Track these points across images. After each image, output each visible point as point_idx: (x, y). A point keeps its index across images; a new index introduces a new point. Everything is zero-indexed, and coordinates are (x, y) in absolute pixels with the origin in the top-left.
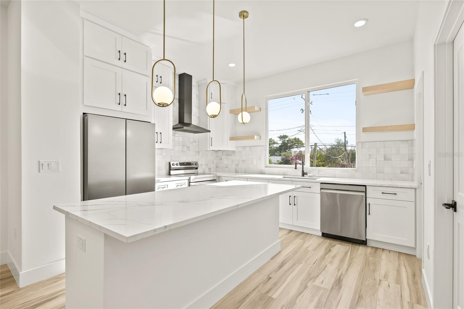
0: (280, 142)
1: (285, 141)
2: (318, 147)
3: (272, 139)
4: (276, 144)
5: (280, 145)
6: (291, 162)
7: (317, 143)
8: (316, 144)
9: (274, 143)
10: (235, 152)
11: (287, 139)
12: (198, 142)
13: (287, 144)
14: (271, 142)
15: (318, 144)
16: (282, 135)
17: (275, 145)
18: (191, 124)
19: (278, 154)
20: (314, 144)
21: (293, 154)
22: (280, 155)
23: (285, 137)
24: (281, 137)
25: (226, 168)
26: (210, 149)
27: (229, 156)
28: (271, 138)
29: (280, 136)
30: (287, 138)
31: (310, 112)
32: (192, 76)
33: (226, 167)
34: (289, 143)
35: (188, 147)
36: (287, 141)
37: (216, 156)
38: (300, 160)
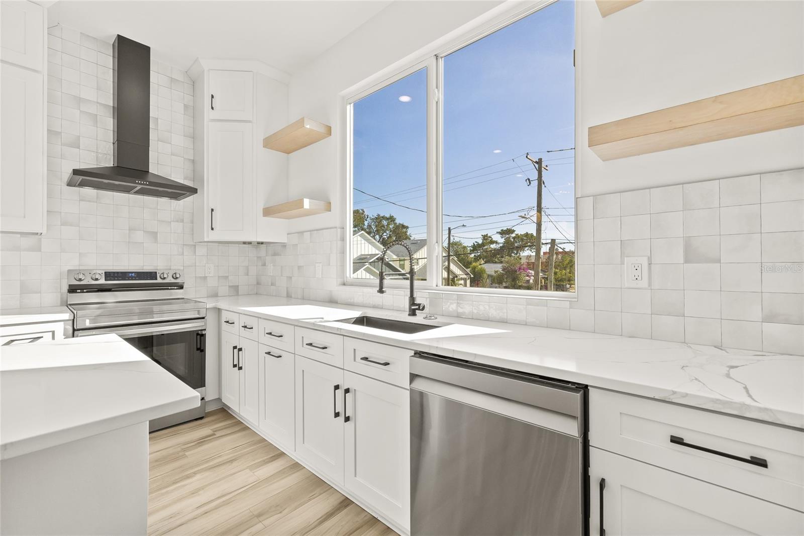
0: (501, 240)
1: (509, 238)
2: (558, 245)
3: (489, 235)
4: (495, 244)
5: (501, 245)
6: (518, 273)
7: (555, 240)
8: (553, 241)
9: (492, 242)
10: (285, 246)
11: (513, 235)
12: (192, 222)
13: (513, 243)
14: (486, 239)
15: (557, 241)
16: (505, 229)
17: (493, 246)
18: (148, 172)
19: (498, 260)
20: (550, 241)
21: (523, 261)
22: (501, 262)
23: (510, 231)
24: (502, 233)
25: (272, 287)
26: (208, 237)
27: (276, 257)
28: (487, 235)
29: (502, 230)
30: (512, 233)
31: (544, 183)
32: (149, 48)
33: (272, 284)
34: (516, 242)
35: (154, 235)
36: (514, 238)
37: (258, 257)
38: (533, 269)
